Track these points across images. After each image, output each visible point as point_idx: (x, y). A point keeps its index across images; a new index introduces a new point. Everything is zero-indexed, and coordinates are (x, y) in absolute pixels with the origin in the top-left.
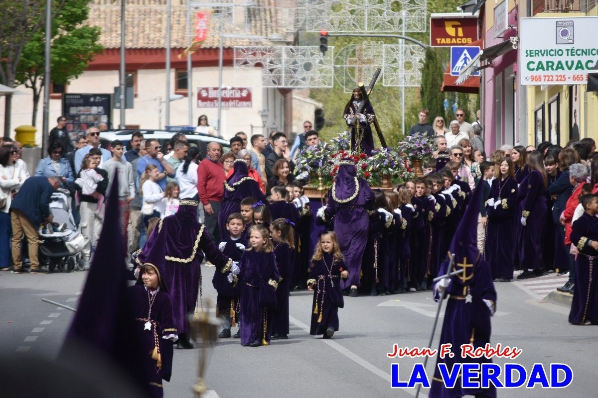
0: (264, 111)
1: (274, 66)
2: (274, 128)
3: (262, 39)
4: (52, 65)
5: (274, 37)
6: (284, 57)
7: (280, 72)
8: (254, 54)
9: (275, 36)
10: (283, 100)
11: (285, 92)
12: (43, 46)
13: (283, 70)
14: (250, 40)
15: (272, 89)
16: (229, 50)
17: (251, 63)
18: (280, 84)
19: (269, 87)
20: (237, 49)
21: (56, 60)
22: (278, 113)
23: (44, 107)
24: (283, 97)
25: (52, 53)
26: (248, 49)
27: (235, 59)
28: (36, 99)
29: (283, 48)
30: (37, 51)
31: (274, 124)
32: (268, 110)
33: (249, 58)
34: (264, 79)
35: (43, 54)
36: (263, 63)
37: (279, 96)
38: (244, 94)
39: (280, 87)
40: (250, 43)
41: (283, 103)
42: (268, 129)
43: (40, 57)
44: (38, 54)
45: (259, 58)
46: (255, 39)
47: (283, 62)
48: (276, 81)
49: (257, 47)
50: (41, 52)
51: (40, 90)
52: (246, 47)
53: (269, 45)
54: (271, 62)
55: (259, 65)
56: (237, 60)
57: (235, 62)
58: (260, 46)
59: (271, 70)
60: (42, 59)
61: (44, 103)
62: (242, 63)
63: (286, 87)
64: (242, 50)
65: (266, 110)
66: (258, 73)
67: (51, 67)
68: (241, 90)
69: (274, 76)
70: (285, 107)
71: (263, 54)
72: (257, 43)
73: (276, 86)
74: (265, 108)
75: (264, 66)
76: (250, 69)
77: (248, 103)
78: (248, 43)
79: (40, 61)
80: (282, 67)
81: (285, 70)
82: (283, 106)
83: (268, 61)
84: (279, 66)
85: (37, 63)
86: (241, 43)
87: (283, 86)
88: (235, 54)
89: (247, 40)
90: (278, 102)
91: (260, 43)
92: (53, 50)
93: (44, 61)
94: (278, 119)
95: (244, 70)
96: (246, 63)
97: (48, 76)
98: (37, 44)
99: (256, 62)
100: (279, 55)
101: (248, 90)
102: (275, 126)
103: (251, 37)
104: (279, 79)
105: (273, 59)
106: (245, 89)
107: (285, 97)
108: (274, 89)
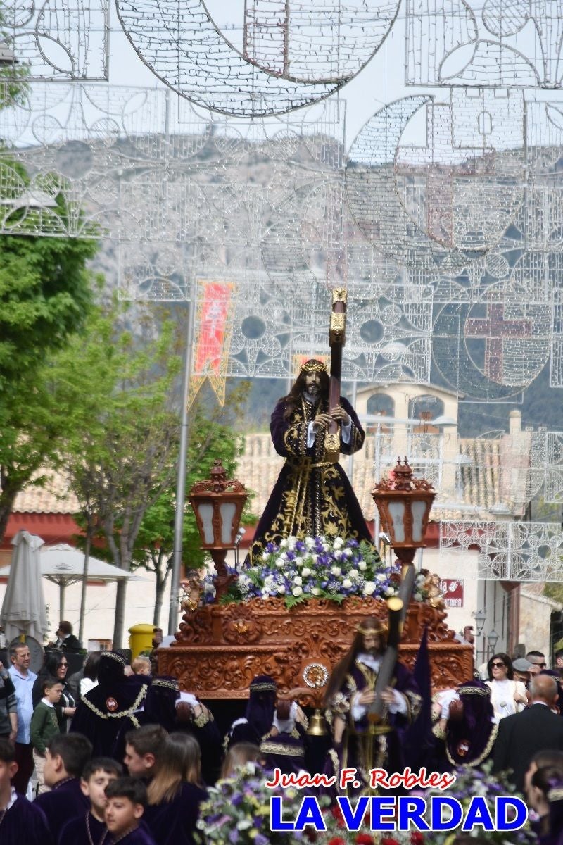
0: (480, 612)
1: (496, 550)
2: (492, 638)
3: (481, 510)
4: (185, 539)
5: (498, 509)
6: (511, 536)
7: (505, 558)
8: (469, 532)
9: (498, 507)
10: (506, 598)
11: (510, 587)
12: (172, 513)
13: (509, 556)
14: (462, 511)
15: (491, 581)
16: (434, 525)
17: (463, 545)
18: (504, 575)
19: (488, 579)
20: (444, 524)
21: (190, 533)
22: (499, 616)
23: (171, 600)
24: (506, 594)
25: (185, 522)
26: (460, 525)
27: (441, 538)
28: (160, 586)
29: (510, 525)
30: (164, 520)
31: (493, 630)
32: (485, 611)
33: (462, 537)
34: (480, 567)
35: (172, 524)
36: (480, 544)
37: (501, 592)
38: (453, 588)
39: (504, 579)
40: (463, 516)
41: (506, 602)
42: (484, 638)
43: (168, 528)
44: (166, 523)
45: (475, 537)
46: (469, 511)
47: (510, 546)
48: (499, 572)
49: (473, 521)
50: (169, 521)
51: (167, 575)
52: (455, 521)
53: (490, 519)
54: (492, 544)
55: (474, 547)
56: (443, 540)
57: (441, 541)
58: (476, 521)
59: (492, 556)
60: (170, 532)
61: (172, 593)
62: (450, 543)
63: (512, 580)
64: (452, 525)
65: (483, 611)
66: (473, 559)
67: (183, 543)
68: (449, 582)
69: (495, 564)
70: (509, 608)
71: (481, 532)
72: (472, 516)
73: (499, 578)
74: (482, 609)
75: (482, 549)
76: (463, 551)
77: (459, 601)
78: (460, 516)
79: (168, 534)
80: (508, 551)
81: (512, 555)
82: (506, 607)
83: (488, 542)
84: (504, 551)
85: (164, 536)
86: (450, 516)
87: (508, 578)
88: (441, 531)
89: (459, 512)
90: (500, 601)
91: (478, 516)
92: (187, 518)
93: (174, 535)
94: (499, 625)
95: (453, 554)
96: (456, 544)
97: (178, 556)
98: (165, 510)
99: (470, 543)
100: (504, 535)
101: (458, 584)
102: (495, 635)
103: (463, 507)
104: (503, 567)
105: (495, 540)
106: (454, 581)
107: (510, 594)
108: (495, 582)
